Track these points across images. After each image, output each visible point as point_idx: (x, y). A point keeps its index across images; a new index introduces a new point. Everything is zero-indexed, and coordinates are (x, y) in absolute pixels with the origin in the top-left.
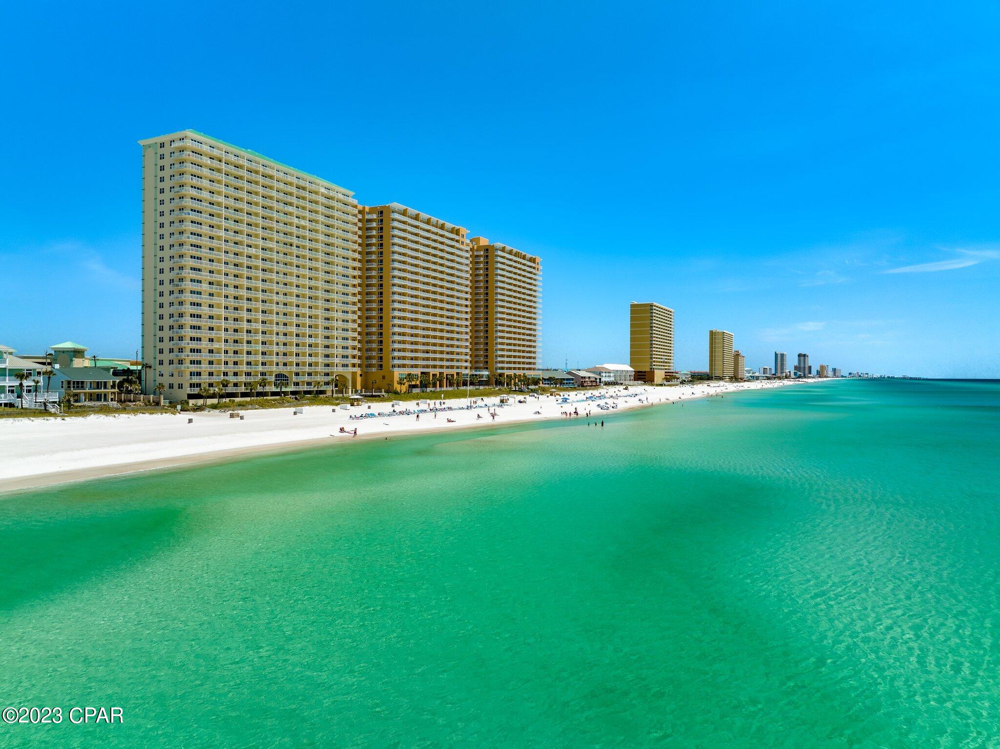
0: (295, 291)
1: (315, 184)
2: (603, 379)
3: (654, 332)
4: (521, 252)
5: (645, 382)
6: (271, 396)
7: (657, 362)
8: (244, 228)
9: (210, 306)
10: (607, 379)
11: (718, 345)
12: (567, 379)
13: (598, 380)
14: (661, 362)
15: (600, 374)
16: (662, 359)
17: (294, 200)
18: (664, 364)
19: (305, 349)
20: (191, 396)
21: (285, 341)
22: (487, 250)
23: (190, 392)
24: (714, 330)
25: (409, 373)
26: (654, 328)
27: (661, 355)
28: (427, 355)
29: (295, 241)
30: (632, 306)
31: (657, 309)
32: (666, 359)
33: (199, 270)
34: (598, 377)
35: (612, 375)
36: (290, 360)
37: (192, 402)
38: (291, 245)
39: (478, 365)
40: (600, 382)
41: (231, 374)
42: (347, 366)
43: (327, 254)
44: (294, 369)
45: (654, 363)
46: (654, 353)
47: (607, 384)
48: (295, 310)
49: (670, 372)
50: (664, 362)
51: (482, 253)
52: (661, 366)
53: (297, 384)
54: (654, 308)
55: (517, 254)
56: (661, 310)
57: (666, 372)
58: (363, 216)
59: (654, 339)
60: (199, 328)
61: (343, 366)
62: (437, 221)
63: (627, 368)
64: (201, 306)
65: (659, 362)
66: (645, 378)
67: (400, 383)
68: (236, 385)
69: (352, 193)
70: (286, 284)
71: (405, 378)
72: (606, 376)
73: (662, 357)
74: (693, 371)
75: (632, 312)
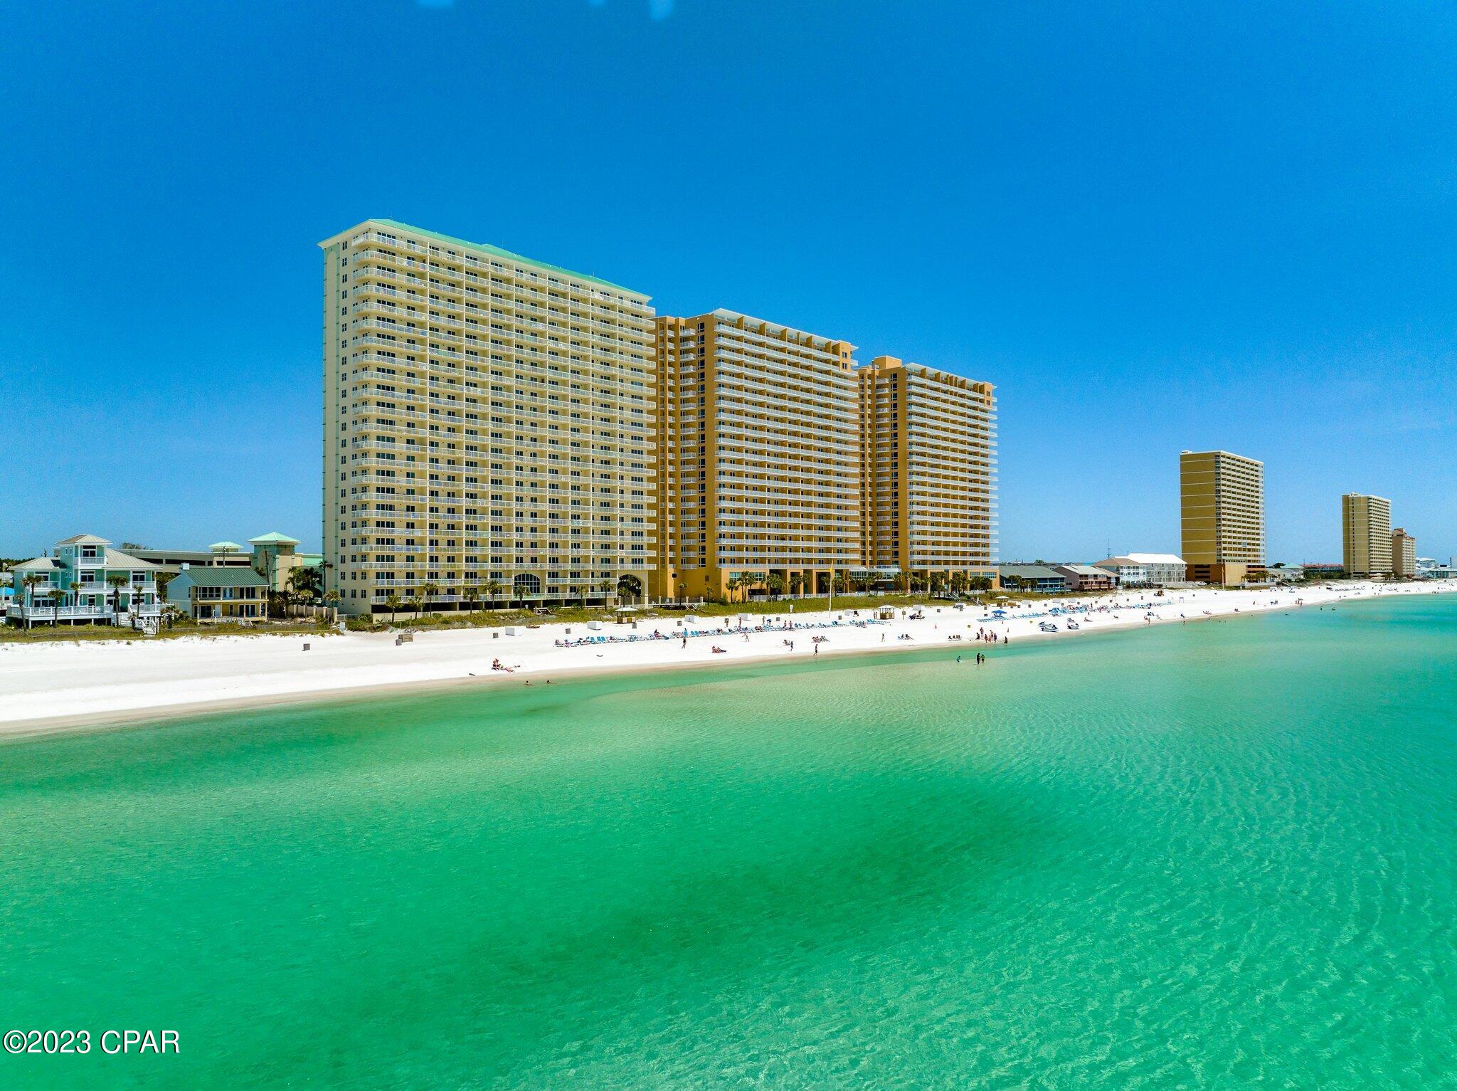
0: (548, 449)
1: (584, 287)
2: (1124, 579)
3: (1223, 499)
4: (955, 376)
5: (1208, 583)
6: (510, 608)
7: (1231, 549)
8: (462, 358)
9: (408, 475)
10: (1132, 579)
11: (1360, 520)
12: (1051, 579)
13: (1113, 581)
14: (1240, 549)
15: (1118, 570)
16: (1240, 543)
17: (546, 313)
18: (1244, 553)
19: (566, 537)
20: (377, 609)
21: (534, 525)
22: (895, 376)
23: (374, 603)
24: (1351, 494)
25: (745, 571)
26: (1223, 493)
27: (1239, 538)
28: (781, 543)
29: (549, 374)
30: (1183, 458)
31: (1228, 461)
32: (1249, 544)
33: (391, 423)
34: (1114, 575)
35: (1141, 571)
36: (541, 553)
37: (377, 617)
38: (543, 381)
39: (882, 558)
40: (1117, 584)
41: (443, 575)
42: (641, 561)
43: (605, 392)
44: (548, 567)
45: (1224, 552)
46: (1223, 534)
47: (1129, 586)
48: (548, 478)
49: (1258, 567)
50: (1244, 550)
51: (887, 381)
52: (1240, 555)
53: (553, 590)
54: (1222, 459)
55: (948, 381)
56: (1238, 463)
57: (1249, 566)
58: (676, 334)
59: (1223, 511)
60: (391, 508)
61: (634, 561)
62: (798, 333)
63: (1175, 559)
64: (393, 475)
65: (1235, 549)
66: (1208, 577)
67: (732, 587)
68: (451, 591)
69: (646, 298)
70: (535, 440)
71: (739, 579)
72: (1129, 574)
73: (1240, 541)
74: (1308, 564)
75: (1183, 467)
